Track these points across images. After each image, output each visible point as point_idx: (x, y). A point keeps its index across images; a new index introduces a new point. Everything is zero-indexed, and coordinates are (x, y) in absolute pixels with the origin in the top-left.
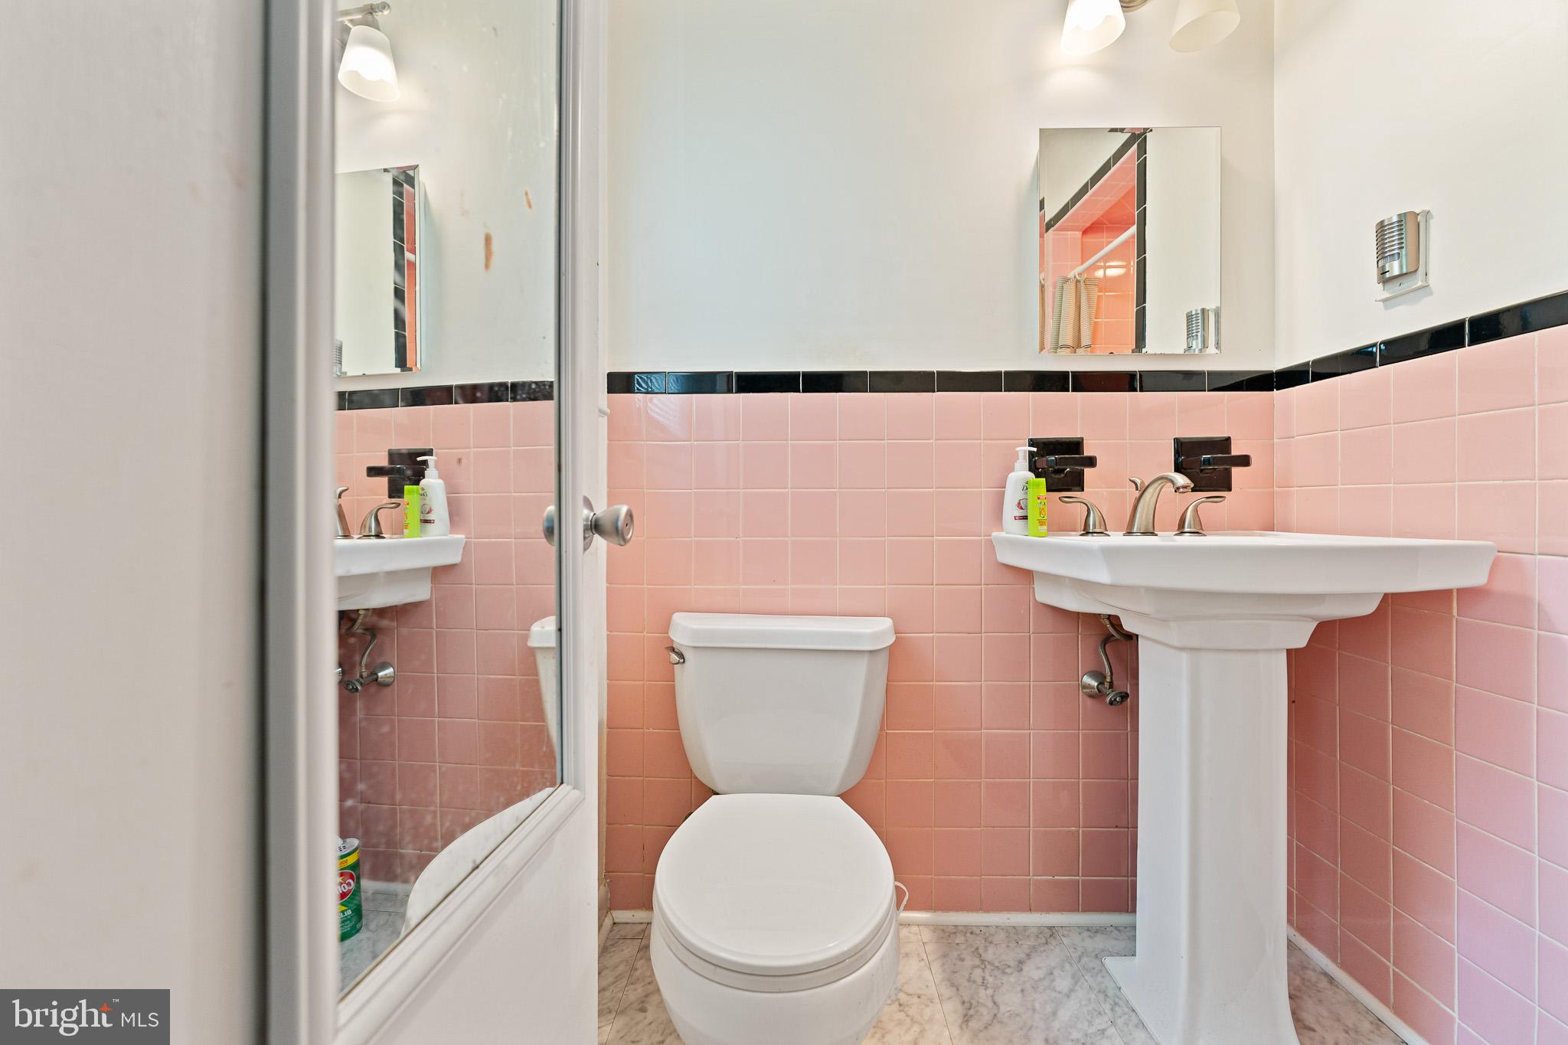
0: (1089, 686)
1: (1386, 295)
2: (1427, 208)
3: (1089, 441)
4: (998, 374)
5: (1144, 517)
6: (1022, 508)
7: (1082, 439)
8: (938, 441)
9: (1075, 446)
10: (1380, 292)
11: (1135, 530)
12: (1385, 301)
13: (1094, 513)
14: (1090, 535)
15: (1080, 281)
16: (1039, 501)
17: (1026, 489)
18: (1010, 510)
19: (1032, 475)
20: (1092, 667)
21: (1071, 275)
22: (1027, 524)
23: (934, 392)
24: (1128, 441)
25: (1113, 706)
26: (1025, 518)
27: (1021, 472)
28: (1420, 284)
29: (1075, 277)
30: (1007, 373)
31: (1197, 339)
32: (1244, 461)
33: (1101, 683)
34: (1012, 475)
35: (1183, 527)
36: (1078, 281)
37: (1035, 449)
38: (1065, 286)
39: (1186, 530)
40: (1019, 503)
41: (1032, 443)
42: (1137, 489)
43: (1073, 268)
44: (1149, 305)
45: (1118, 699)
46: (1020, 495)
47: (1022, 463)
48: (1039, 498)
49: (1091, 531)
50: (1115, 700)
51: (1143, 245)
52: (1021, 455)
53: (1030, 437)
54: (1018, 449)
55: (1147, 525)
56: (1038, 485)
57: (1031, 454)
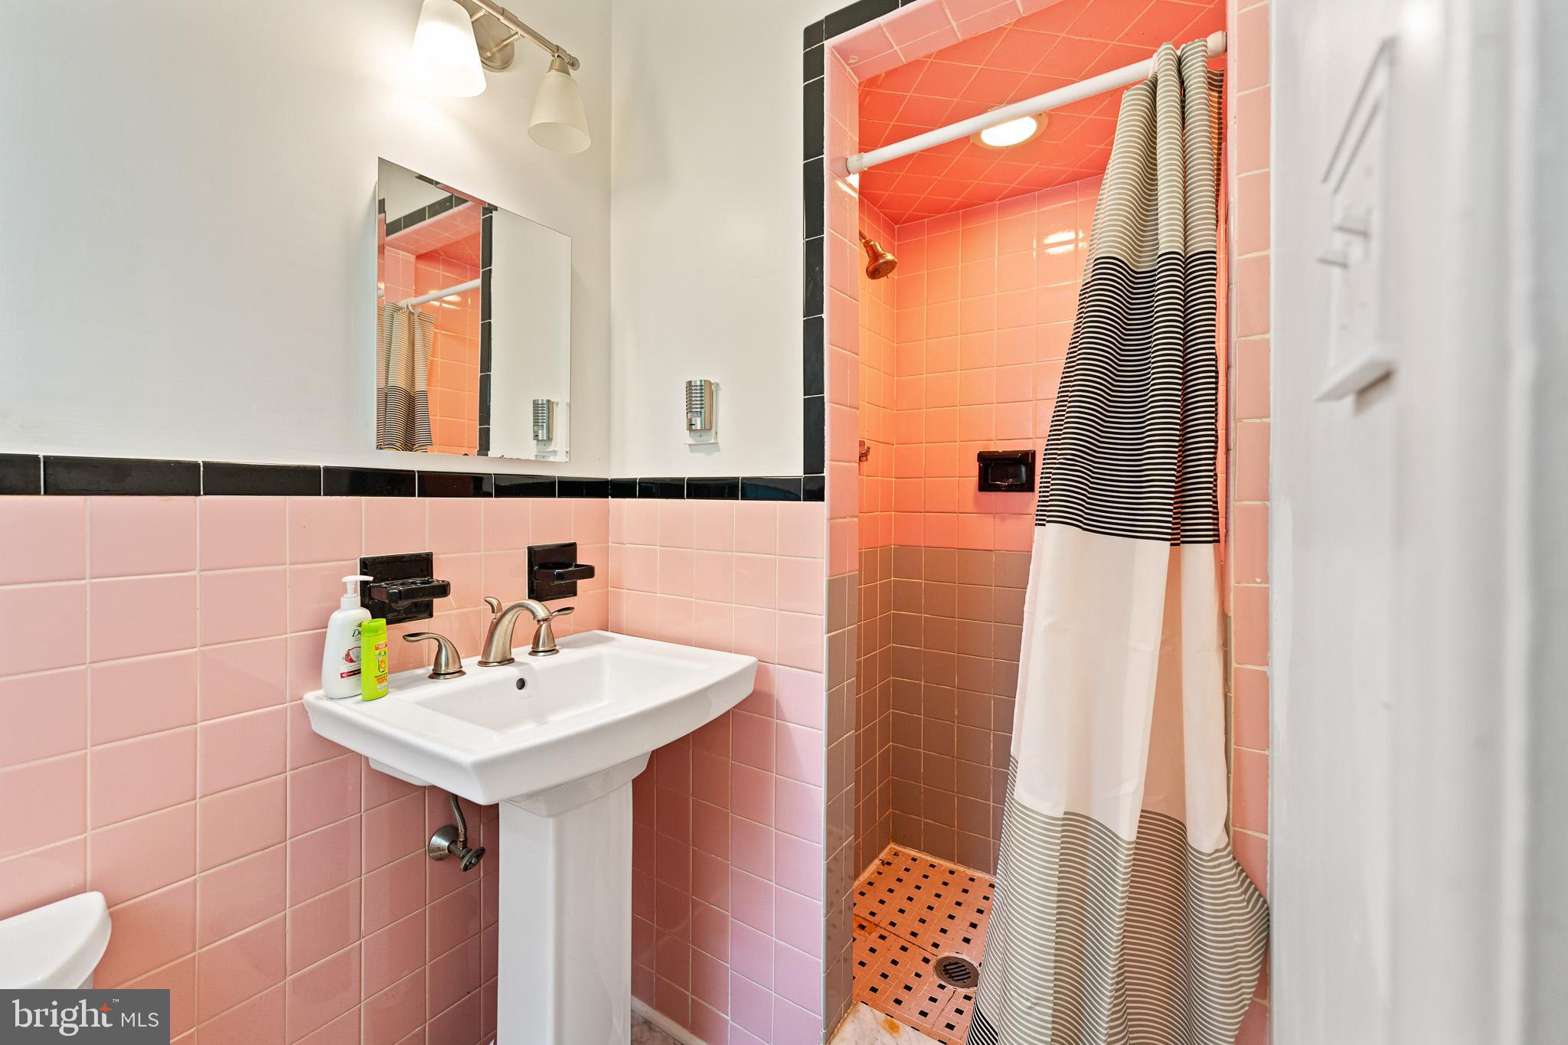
0: (439, 849)
1: (692, 442)
2: (718, 382)
3: (441, 556)
4: (315, 471)
5: (501, 644)
6: (351, 661)
7: (431, 554)
8: (206, 573)
9: (422, 564)
10: (687, 438)
11: (491, 660)
12: (690, 445)
13: (446, 650)
14: (442, 677)
15: (413, 314)
16: (378, 652)
17: (358, 633)
18: (334, 662)
19: (366, 613)
20: (441, 822)
21: (402, 303)
22: (359, 679)
23: (198, 494)
24: (482, 553)
25: (469, 871)
26: (357, 672)
27: (351, 612)
28: (713, 441)
29: (408, 308)
30: (327, 470)
31: (543, 429)
32: (588, 572)
33: (453, 842)
34: (336, 616)
35: (538, 646)
36: (411, 314)
37: (371, 578)
38: (395, 314)
39: (541, 649)
40: (348, 655)
41: (366, 566)
42: (493, 612)
43: (406, 296)
44: (494, 374)
45: (473, 862)
46: (349, 643)
47: (353, 597)
48: (377, 649)
49: (443, 672)
50: (471, 863)
51: (488, 301)
52: (350, 588)
53: (363, 556)
54: (345, 579)
55: (504, 653)
56: (376, 631)
57: (364, 584)
